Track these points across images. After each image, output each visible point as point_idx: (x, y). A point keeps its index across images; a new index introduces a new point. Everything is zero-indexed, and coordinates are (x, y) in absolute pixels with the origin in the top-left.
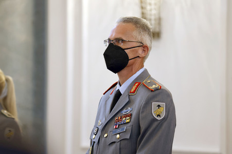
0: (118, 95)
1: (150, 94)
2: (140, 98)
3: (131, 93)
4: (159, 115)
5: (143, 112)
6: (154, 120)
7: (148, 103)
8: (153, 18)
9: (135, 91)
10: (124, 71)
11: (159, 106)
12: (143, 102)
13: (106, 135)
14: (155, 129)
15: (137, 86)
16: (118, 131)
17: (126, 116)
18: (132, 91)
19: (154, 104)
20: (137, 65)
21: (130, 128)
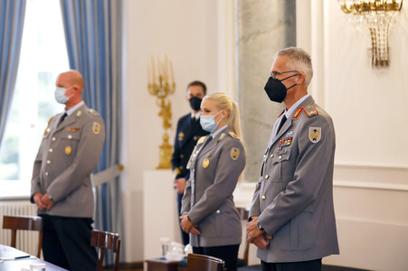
0: (284, 119)
1: (308, 119)
2: (300, 123)
3: (294, 118)
4: (314, 139)
5: (301, 136)
6: (311, 143)
7: (305, 128)
8: (382, 47)
9: (297, 116)
10: (287, 99)
11: (315, 130)
12: (302, 127)
13: (272, 155)
14: (311, 151)
15: (300, 112)
16: (281, 152)
17: (288, 139)
18: (295, 116)
19: (311, 129)
20: (297, 94)
21: (290, 150)
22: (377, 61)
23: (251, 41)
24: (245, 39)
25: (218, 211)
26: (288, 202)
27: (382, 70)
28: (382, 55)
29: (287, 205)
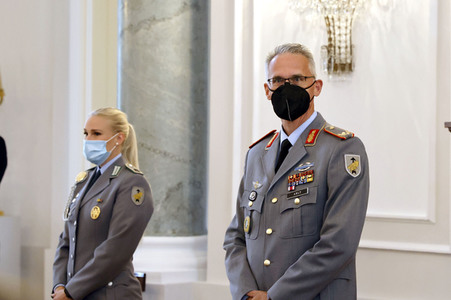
3: (307, 143)
4: (354, 172)
5: (332, 168)
7: (338, 155)
8: (343, 45)
9: (313, 141)
11: (353, 159)
12: (332, 154)
13: (274, 200)
15: (316, 134)
16: (296, 194)
17: (306, 173)
18: (309, 141)
19: (348, 157)
21: (315, 189)
22: (336, 65)
23: (142, 31)
24: (133, 28)
25: (111, 284)
26: (321, 264)
27: (344, 77)
28: (343, 56)
29: (316, 269)
